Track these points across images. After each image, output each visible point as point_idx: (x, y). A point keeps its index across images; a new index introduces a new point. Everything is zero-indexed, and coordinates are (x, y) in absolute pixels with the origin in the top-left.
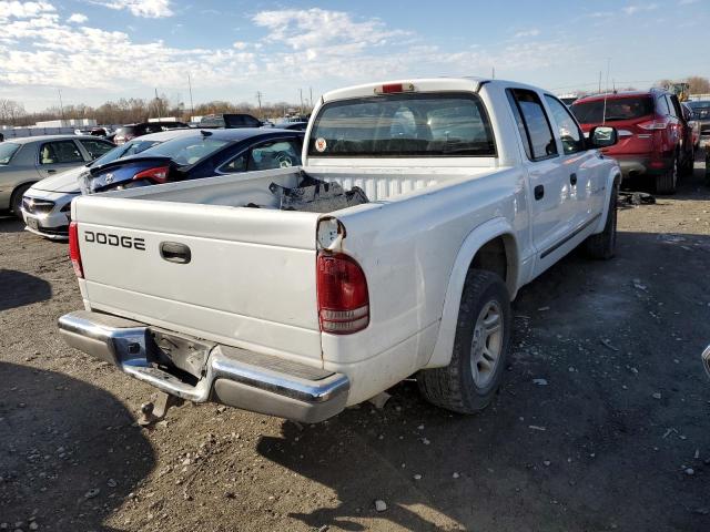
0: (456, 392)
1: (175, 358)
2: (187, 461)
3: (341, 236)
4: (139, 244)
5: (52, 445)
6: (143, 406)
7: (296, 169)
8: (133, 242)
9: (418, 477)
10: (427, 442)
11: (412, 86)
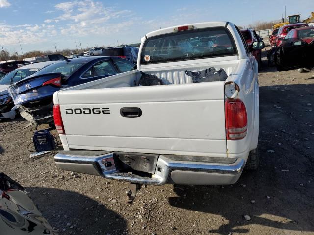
0: (254, 161)
1: (132, 165)
2: (140, 217)
3: (237, 91)
4: (106, 111)
5: (61, 223)
6: (127, 192)
7: (134, 71)
8: (101, 110)
9: (253, 202)
10: (245, 185)
11: (193, 27)
